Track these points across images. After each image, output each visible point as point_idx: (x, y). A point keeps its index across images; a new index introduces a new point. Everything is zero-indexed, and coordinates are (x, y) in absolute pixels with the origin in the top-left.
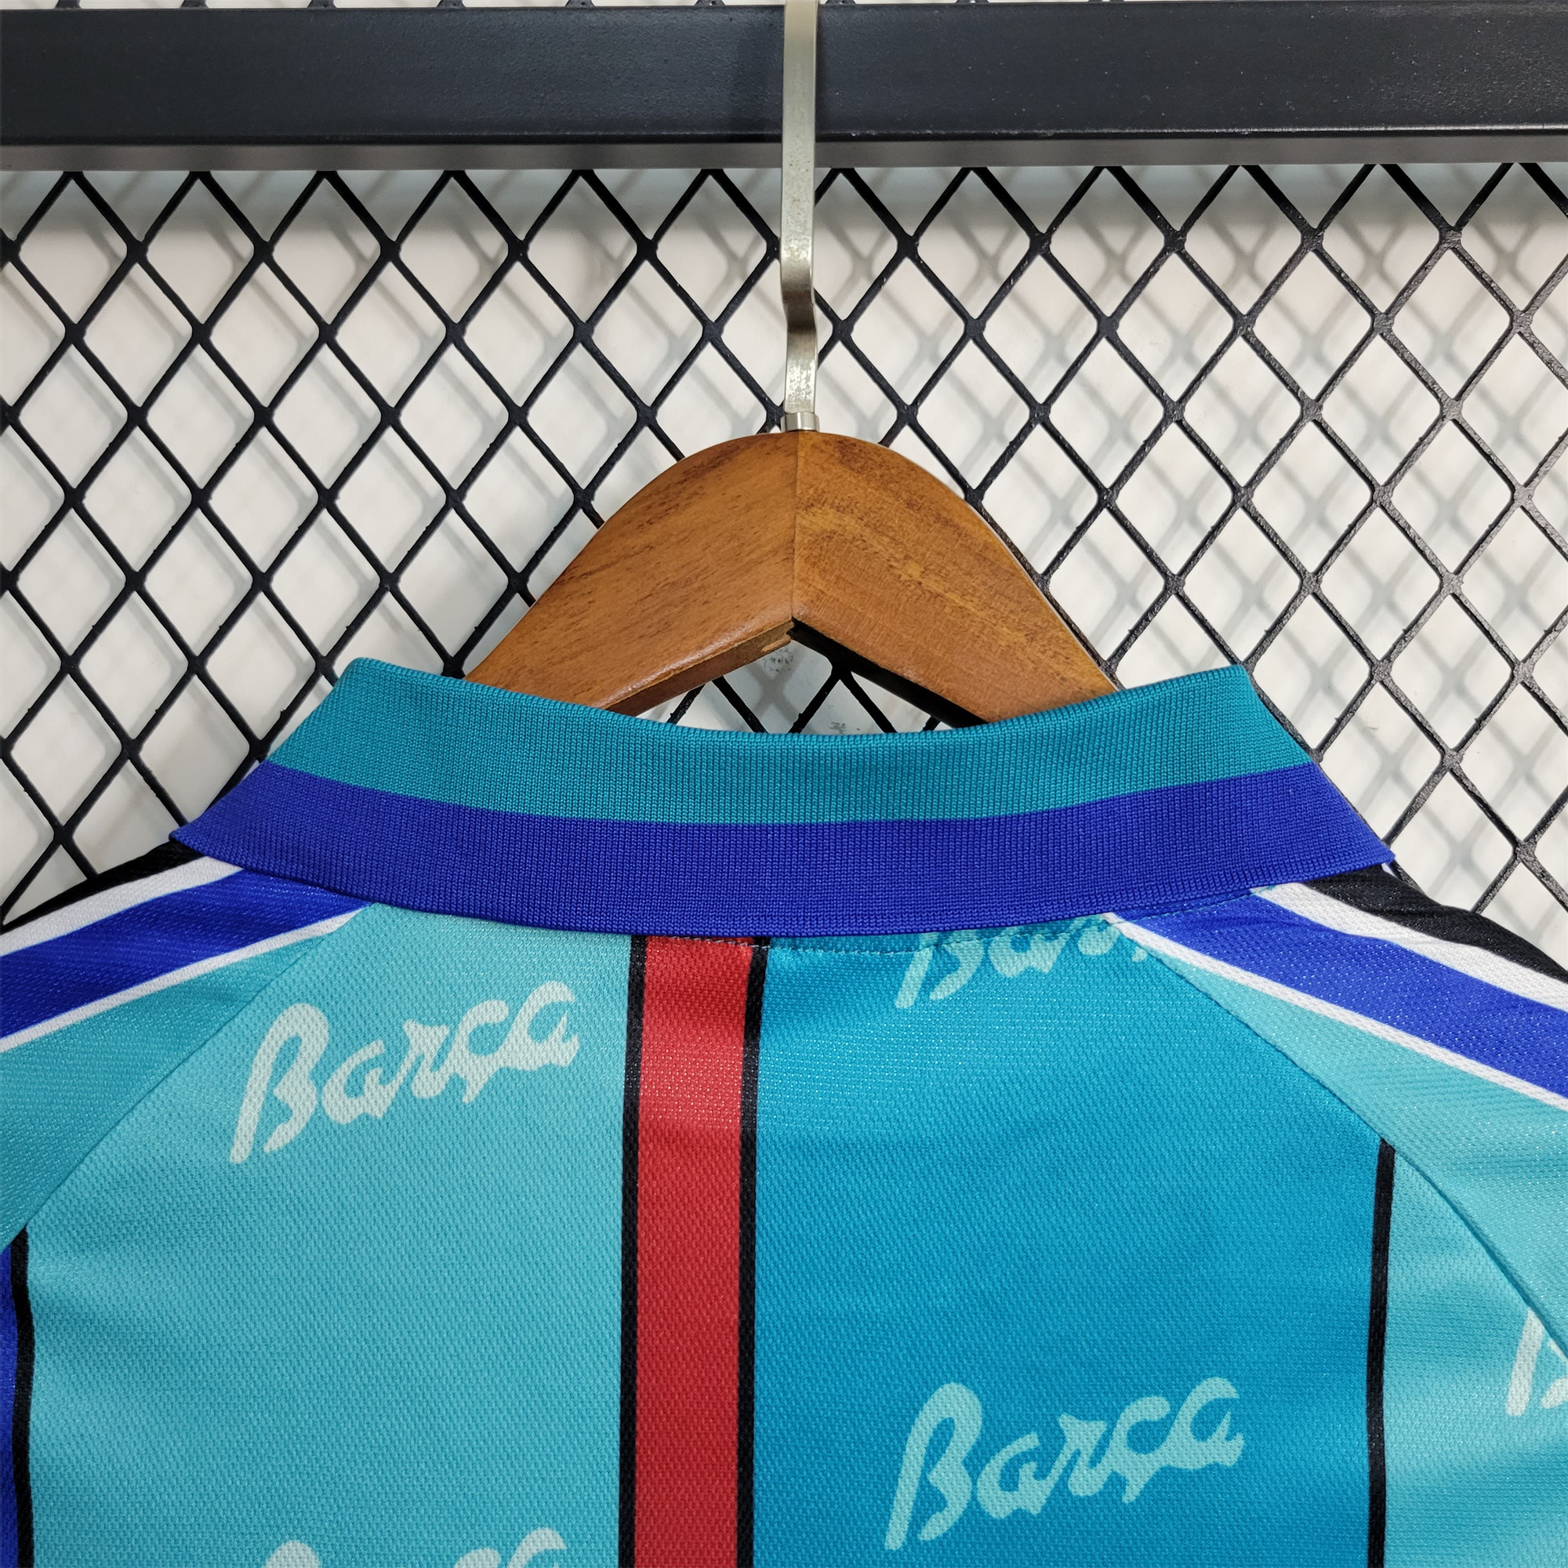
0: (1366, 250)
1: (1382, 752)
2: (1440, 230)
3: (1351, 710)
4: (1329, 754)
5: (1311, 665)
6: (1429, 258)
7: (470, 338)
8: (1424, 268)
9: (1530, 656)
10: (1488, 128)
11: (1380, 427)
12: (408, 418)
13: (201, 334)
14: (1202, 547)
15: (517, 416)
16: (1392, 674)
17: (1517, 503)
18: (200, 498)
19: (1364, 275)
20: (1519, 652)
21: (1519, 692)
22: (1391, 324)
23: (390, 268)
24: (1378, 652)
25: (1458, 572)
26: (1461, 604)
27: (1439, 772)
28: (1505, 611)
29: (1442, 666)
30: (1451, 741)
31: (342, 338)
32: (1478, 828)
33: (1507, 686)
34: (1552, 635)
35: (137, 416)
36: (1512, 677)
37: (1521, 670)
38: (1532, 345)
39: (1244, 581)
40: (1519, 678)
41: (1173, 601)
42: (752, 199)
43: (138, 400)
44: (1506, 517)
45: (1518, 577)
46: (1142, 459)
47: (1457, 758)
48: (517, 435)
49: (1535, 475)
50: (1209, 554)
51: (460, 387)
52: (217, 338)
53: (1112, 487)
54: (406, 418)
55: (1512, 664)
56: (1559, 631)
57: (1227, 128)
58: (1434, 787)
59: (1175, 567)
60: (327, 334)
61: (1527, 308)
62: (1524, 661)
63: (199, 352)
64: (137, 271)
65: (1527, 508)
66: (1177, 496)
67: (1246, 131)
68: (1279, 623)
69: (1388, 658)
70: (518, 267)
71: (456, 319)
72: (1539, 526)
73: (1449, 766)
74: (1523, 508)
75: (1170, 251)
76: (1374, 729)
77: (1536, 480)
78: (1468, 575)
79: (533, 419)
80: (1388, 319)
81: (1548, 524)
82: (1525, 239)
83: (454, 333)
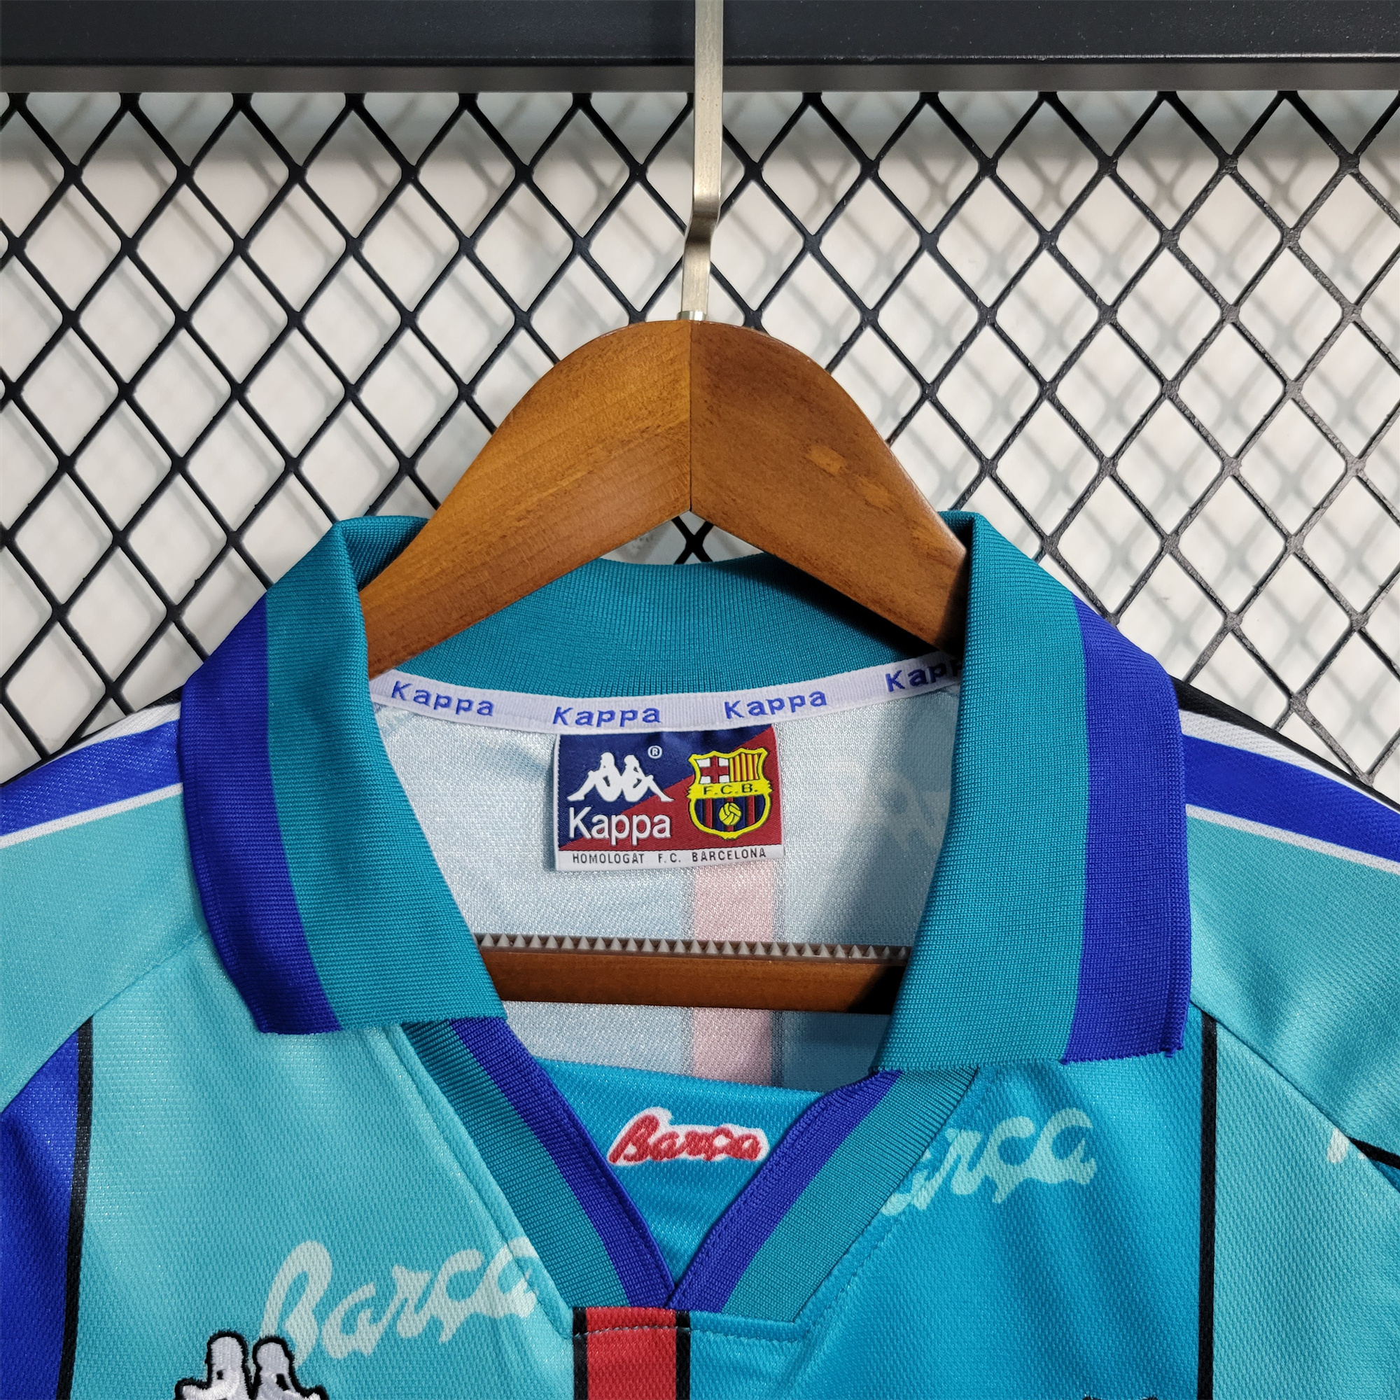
0: (1158, 180)
1: (1175, 620)
2: (1219, 158)
3: (1144, 578)
4: (1125, 618)
5: (1111, 543)
6: (1210, 182)
7: (367, 251)
8: (1206, 191)
9: (1301, 530)
10: (1253, 56)
11: (1170, 334)
12: (311, 322)
13: (129, 247)
14: (1013, 436)
15: (408, 319)
16: (1180, 546)
17: (1288, 396)
18: (126, 391)
19: (1157, 201)
20: (1292, 527)
21: (1292, 562)
22: (1177, 240)
23: (297, 190)
24: (1168, 527)
25: (1237, 456)
26: (1241, 484)
27: (1222, 632)
28: (1281, 496)
29: (1227, 544)
30: (1233, 605)
31: (254, 251)
32: (1259, 687)
33: (1281, 557)
34: (1319, 512)
35: (71, 319)
36: (1286, 549)
37: (1293, 541)
38: (1300, 257)
39: (1052, 469)
40: (1292, 550)
41: (987, 482)
42: (620, 134)
43: (72, 304)
44: (1278, 408)
45: (1292, 466)
46: (959, 358)
47: (1237, 620)
48: (408, 336)
49: (1304, 371)
50: (1018, 443)
51: (360, 298)
52: (143, 251)
53: (933, 382)
54: (310, 322)
55: (1286, 536)
56: (1326, 508)
57: (1026, 55)
58: (1217, 646)
59: (989, 454)
60: (241, 247)
61: (1296, 226)
62: (1296, 535)
63: (127, 263)
64: (73, 191)
65: (1297, 399)
66: (993, 395)
67: (1043, 58)
68: (1081, 502)
69: (1177, 532)
70: (410, 190)
71: (355, 234)
72: (1308, 416)
73: (1231, 627)
74: (1294, 400)
75: (984, 176)
76: (1166, 599)
77: (1305, 375)
78: (1246, 460)
79: (423, 322)
80: (1174, 235)
81: (1315, 414)
82: (1296, 173)
83: (353, 247)
